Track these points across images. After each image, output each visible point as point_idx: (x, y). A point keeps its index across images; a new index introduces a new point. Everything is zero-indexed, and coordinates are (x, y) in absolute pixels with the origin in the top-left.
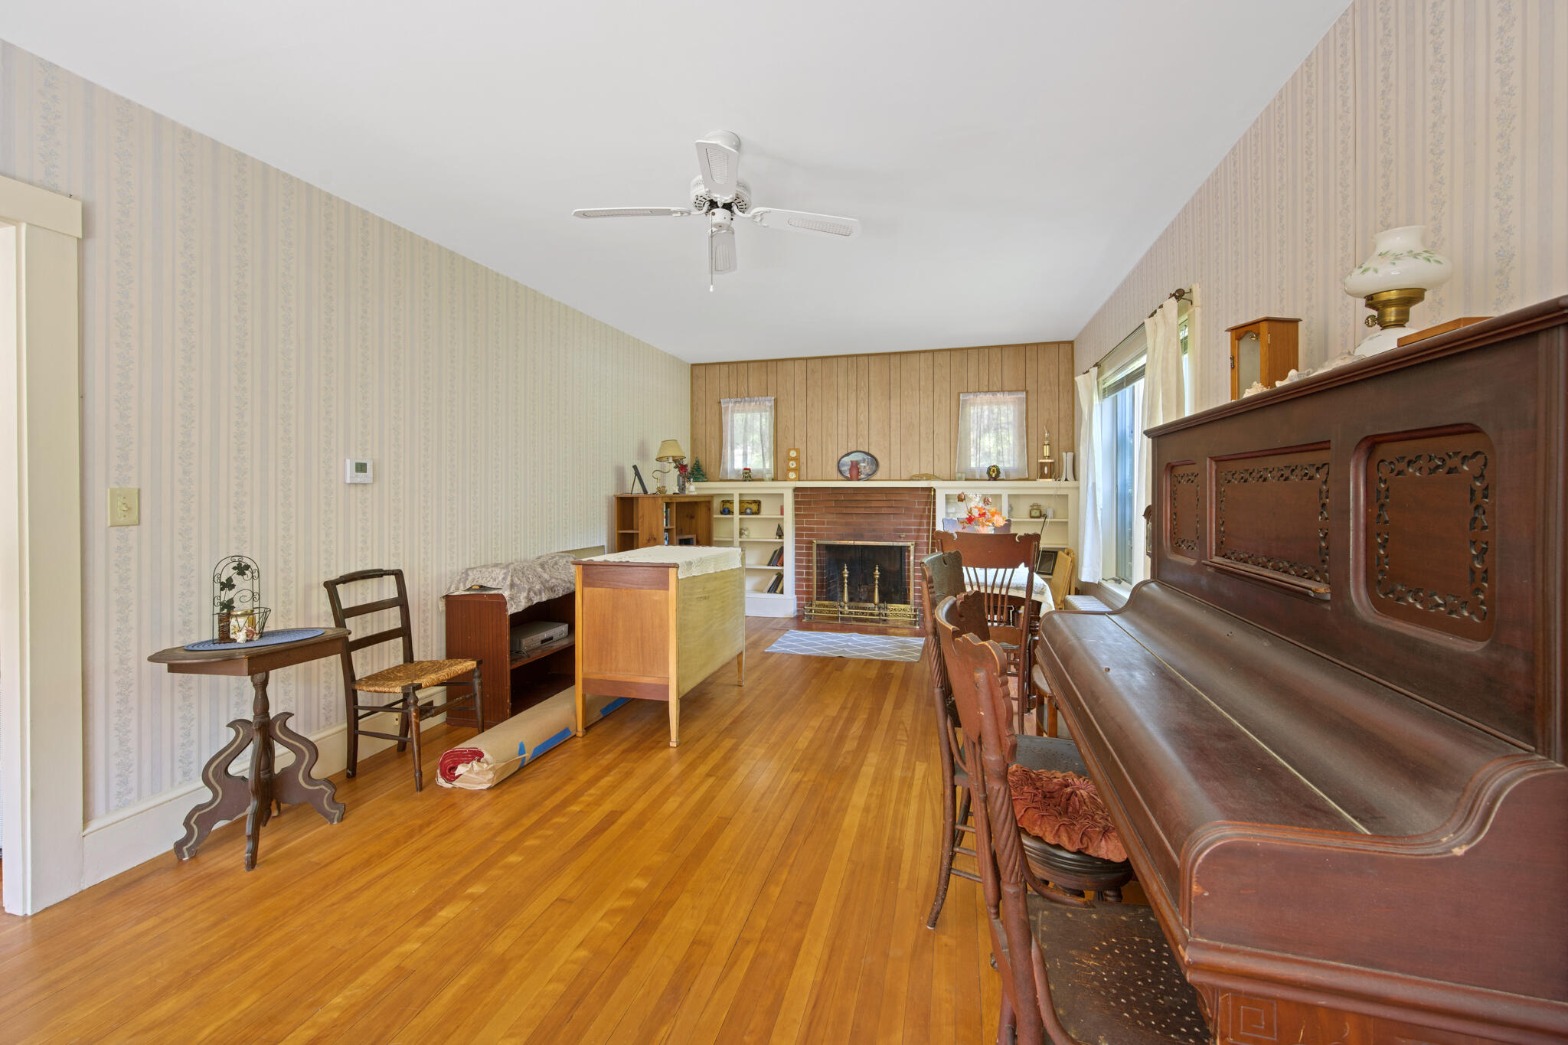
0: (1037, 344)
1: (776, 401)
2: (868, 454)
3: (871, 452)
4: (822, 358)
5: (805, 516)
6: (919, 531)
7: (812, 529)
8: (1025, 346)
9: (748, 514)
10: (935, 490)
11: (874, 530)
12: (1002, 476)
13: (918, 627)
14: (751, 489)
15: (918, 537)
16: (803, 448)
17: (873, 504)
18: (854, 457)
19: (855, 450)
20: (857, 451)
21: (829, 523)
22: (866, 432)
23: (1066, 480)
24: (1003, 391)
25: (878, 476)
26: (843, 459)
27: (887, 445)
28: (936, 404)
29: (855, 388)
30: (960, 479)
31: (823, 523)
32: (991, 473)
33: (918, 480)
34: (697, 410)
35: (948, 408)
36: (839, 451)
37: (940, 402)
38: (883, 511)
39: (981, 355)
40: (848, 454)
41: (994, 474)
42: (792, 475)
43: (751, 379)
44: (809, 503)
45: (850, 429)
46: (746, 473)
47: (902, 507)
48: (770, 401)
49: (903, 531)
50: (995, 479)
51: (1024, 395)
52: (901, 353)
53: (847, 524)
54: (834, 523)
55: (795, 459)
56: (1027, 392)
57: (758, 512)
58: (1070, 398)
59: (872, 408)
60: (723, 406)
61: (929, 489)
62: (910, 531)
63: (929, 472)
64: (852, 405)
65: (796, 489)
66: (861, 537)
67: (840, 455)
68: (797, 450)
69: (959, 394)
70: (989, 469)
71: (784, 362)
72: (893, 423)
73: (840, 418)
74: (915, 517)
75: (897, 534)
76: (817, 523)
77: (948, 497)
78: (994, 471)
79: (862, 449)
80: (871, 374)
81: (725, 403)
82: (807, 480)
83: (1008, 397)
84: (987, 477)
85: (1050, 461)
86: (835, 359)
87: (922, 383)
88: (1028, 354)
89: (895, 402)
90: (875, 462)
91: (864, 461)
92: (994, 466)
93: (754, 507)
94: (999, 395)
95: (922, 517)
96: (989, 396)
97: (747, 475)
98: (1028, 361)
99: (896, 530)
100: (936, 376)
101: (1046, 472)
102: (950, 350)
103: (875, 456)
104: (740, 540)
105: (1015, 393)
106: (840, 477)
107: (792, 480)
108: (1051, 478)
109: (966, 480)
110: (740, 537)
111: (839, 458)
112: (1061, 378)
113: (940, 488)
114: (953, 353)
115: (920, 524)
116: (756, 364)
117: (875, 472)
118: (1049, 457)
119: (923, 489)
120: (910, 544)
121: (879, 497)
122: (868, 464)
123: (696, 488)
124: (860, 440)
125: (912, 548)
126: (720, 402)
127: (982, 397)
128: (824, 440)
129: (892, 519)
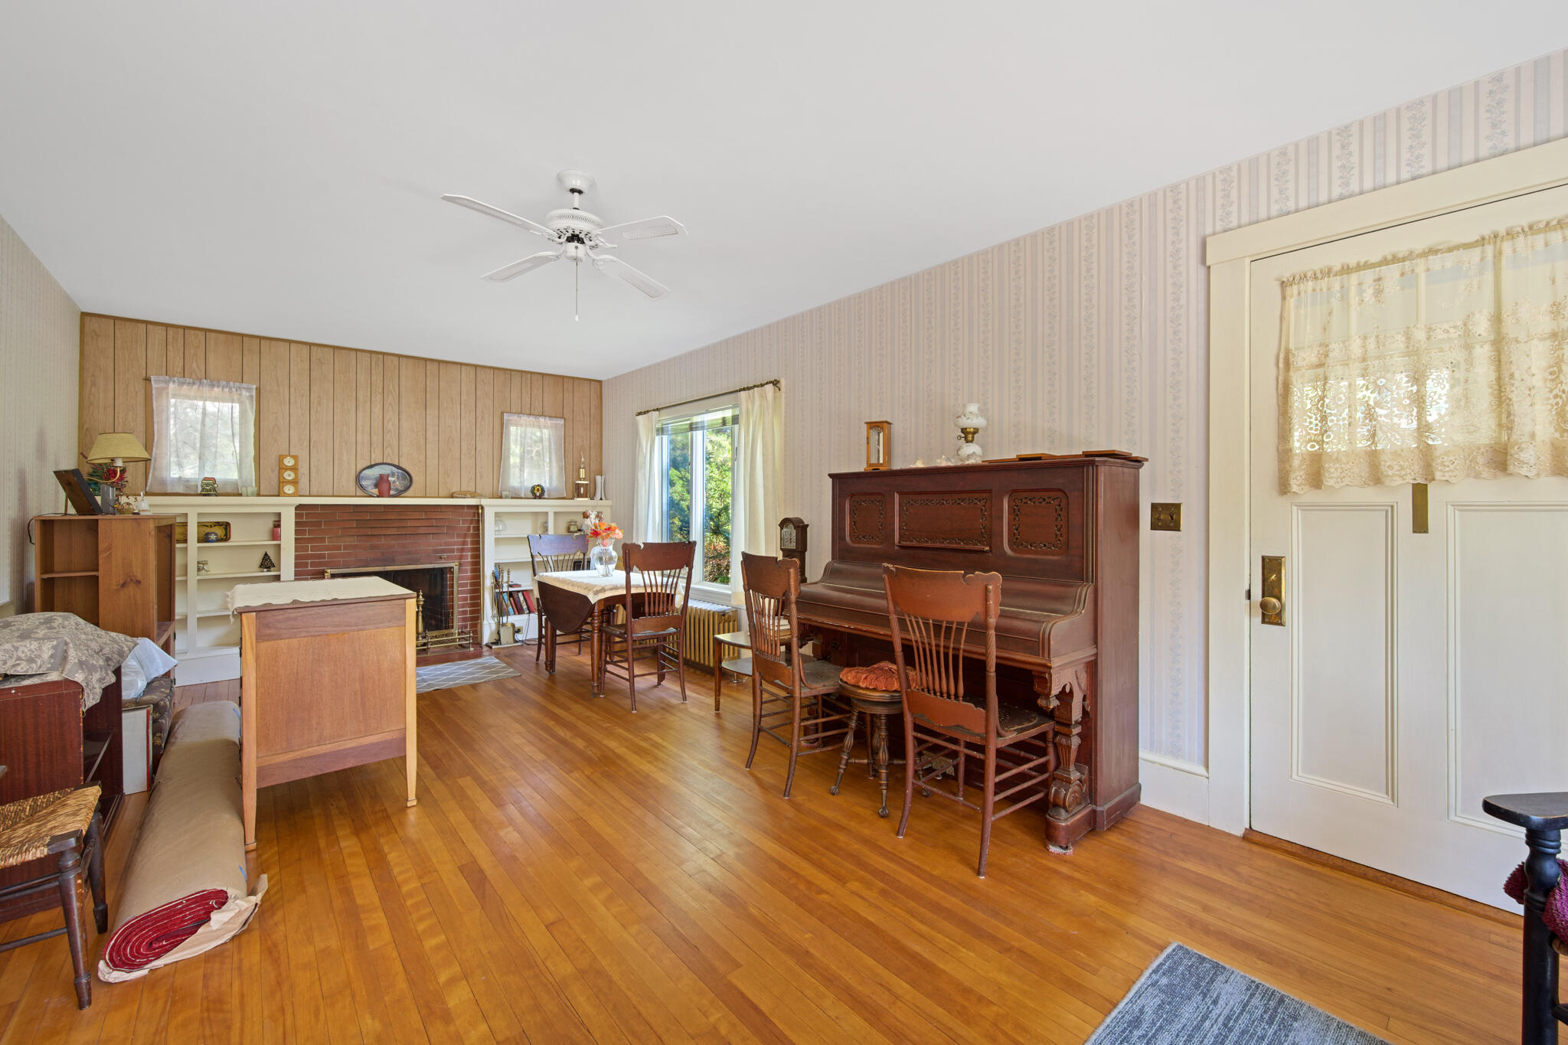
0: (573, 378)
1: (259, 390)
2: (398, 467)
3: (402, 465)
4: (335, 348)
5: (309, 540)
6: (462, 550)
7: (322, 556)
8: (563, 377)
9: (212, 541)
10: (482, 508)
11: (409, 553)
12: (546, 496)
13: (472, 649)
14: (217, 507)
15: (461, 557)
16: (303, 456)
17: (409, 524)
18: (376, 472)
19: (382, 462)
20: (383, 464)
21: (346, 547)
22: (395, 442)
23: (601, 499)
24: (543, 415)
25: (410, 492)
26: (364, 472)
27: (422, 458)
28: (479, 420)
29: (381, 390)
30: (507, 497)
31: (339, 548)
32: (535, 492)
33: (462, 498)
34: (94, 384)
35: (492, 424)
36: (359, 462)
37: (483, 418)
38: (421, 531)
39: (524, 379)
40: (371, 467)
41: (538, 493)
42: (289, 489)
43: (211, 357)
44: (318, 524)
45: (374, 438)
46: (207, 485)
47: (443, 526)
48: (249, 389)
49: (443, 551)
50: (540, 497)
51: (561, 422)
52: (440, 362)
53: (372, 547)
54: (355, 547)
55: (294, 469)
56: (565, 419)
57: (226, 538)
58: (599, 429)
59: (403, 417)
60: (154, 385)
61: (477, 507)
62: (452, 551)
63: (470, 490)
64: (377, 410)
65: (299, 507)
66: (393, 562)
67: (360, 467)
68: (295, 458)
69: (502, 413)
70: (533, 488)
71: (273, 342)
72: (429, 434)
73: (360, 423)
74: (458, 536)
75: (438, 554)
76: (328, 548)
77: (497, 515)
78: (538, 490)
79: (389, 462)
80: (403, 378)
81: (159, 381)
82: (310, 496)
83: (549, 422)
84: (530, 495)
85: (586, 482)
86: (353, 354)
87: (464, 397)
88: (565, 386)
89: (432, 412)
90: (408, 477)
91: (393, 475)
92: (538, 485)
93: (220, 532)
94: (542, 419)
95: (465, 536)
96: (532, 419)
97: (209, 489)
98: (565, 392)
99: (437, 551)
100: (478, 392)
101: (582, 492)
102: (494, 368)
103: (410, 472)
104: (198, 578)
105: (555, 419)
106: (359, 492)
107: (289, 495)
108: (586, 497)
109: (512, 498)
110: (198, 575)
111: (358, 471)
112: (592, 411)
113: (490, 506)
114: (496, 371)
115: (464, 543)
116: (222, 337)
117: (407, 488)
118: (584, 479)
119: (469, 507)
120: (454, 565)
121: (416, 515)
122: (398, 478)
123: (150, 506)
124: (388, 451)
125: (456, 569)
126: (147, 380)
127: (524, 419)
128: (337, 446)
129: (432, 540)
